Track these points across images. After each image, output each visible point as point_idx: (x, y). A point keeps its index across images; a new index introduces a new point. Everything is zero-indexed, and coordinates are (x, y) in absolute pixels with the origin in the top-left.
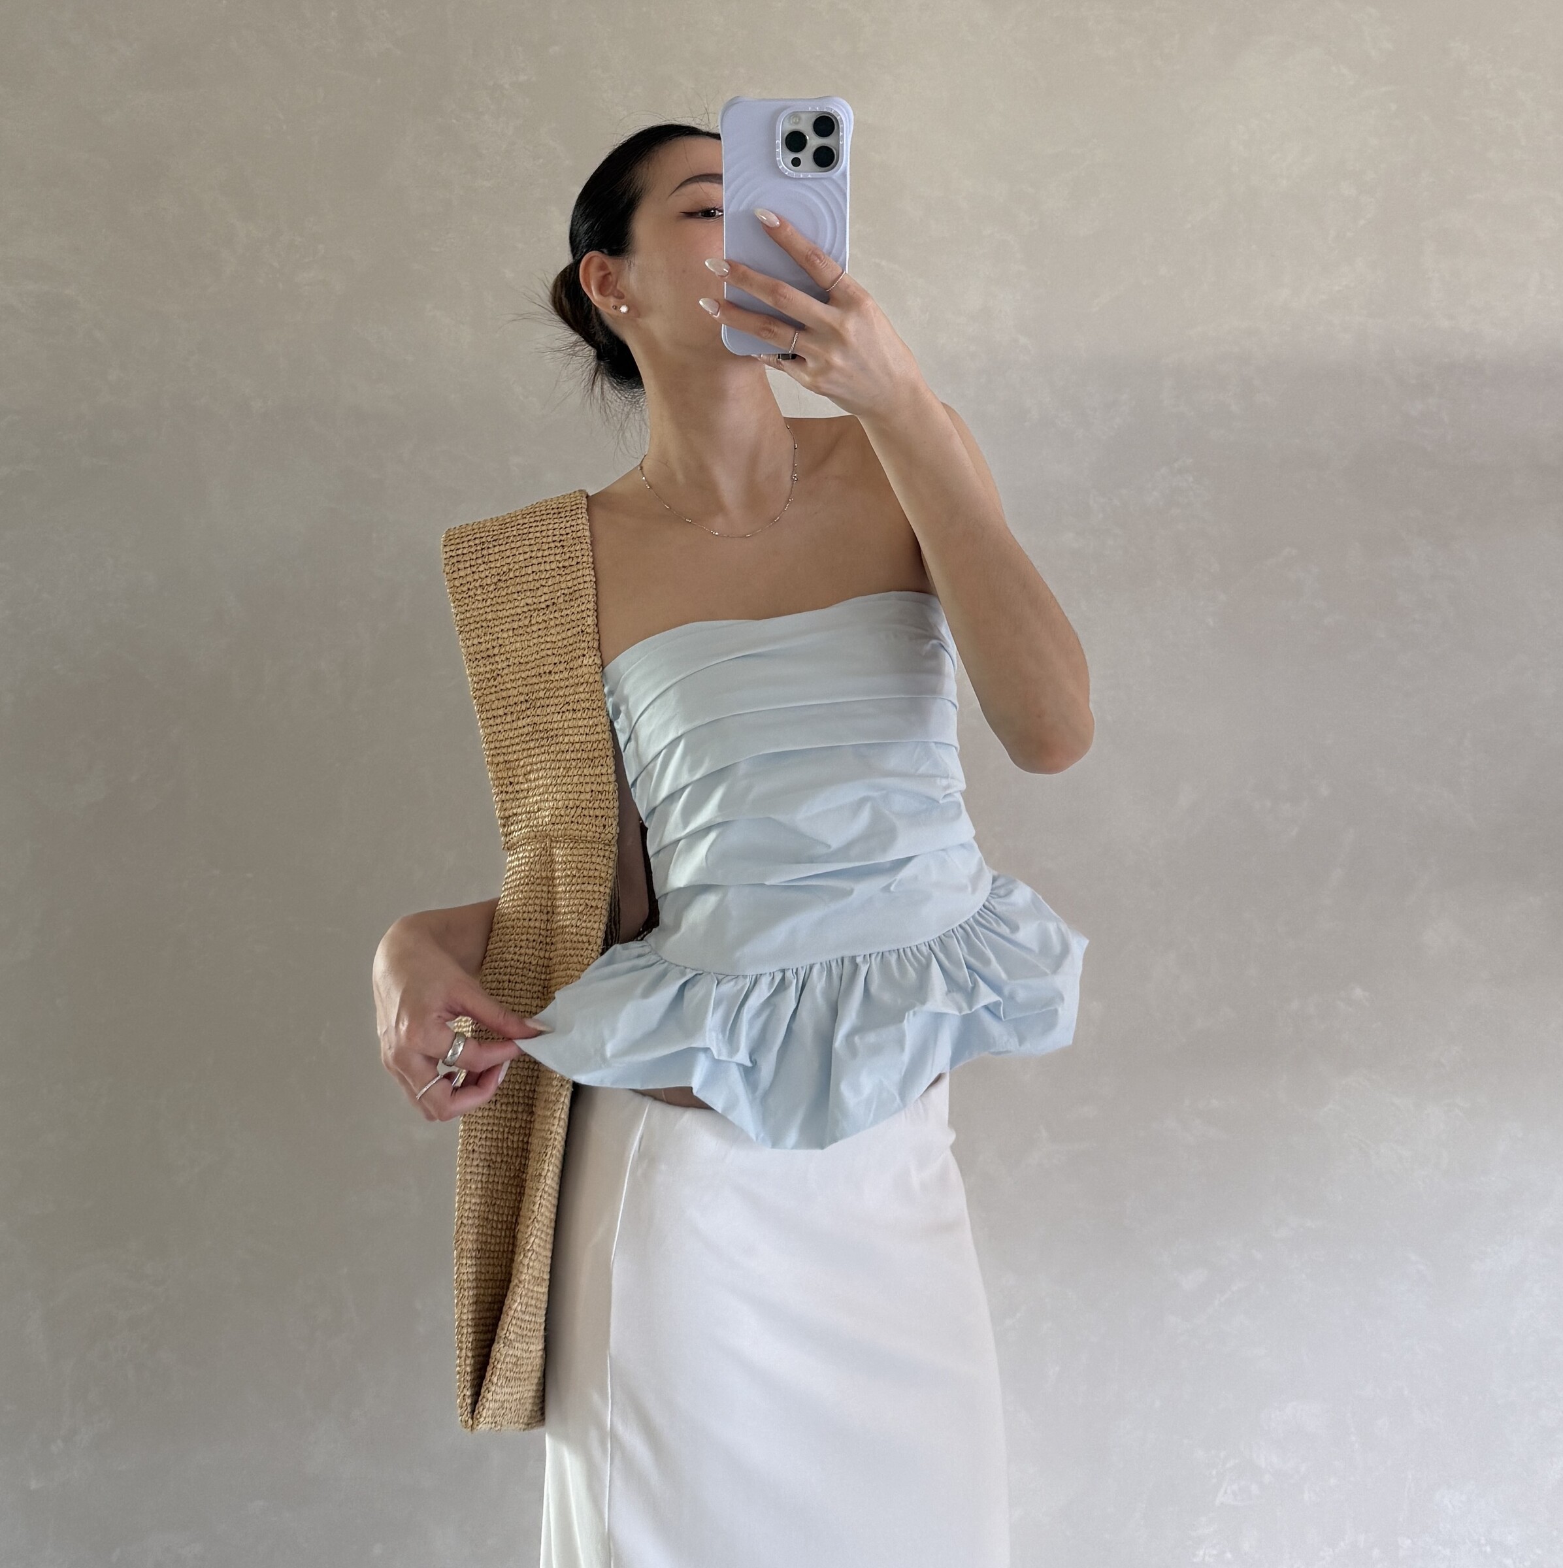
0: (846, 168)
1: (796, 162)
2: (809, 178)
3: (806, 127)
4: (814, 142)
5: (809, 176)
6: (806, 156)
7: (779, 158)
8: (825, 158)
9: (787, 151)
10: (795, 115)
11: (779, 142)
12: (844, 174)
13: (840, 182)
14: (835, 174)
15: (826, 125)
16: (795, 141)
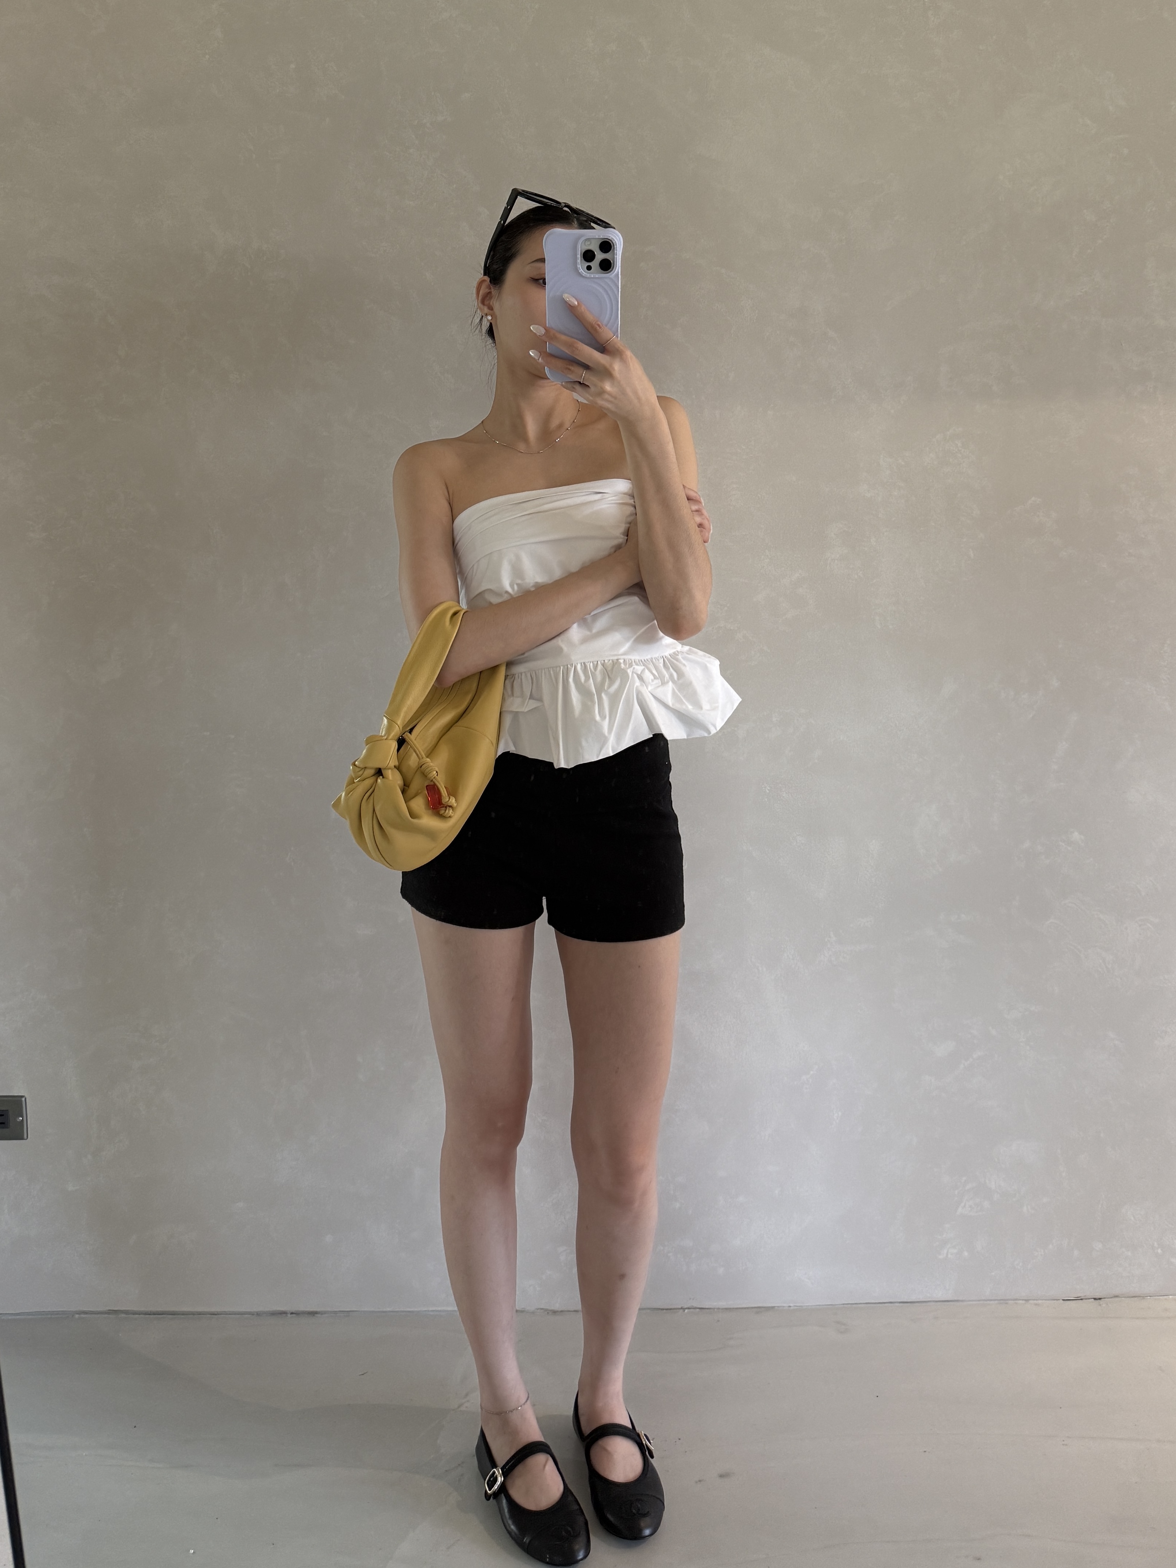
0: (618, 272)
1: (589, 268)
2: (597, 278)
3: (595, 248)
4: (600, 256)
5: (597, 276)
6: (595, 264)
7: (579, 266)
8: (606, 266)
9: (583, 261)
10: (589, 240)
11: (579, 256)
12: (618, 275)
13: (614, 279)
14: (612, 275)
15: (606, 246)
16: (588, 256)
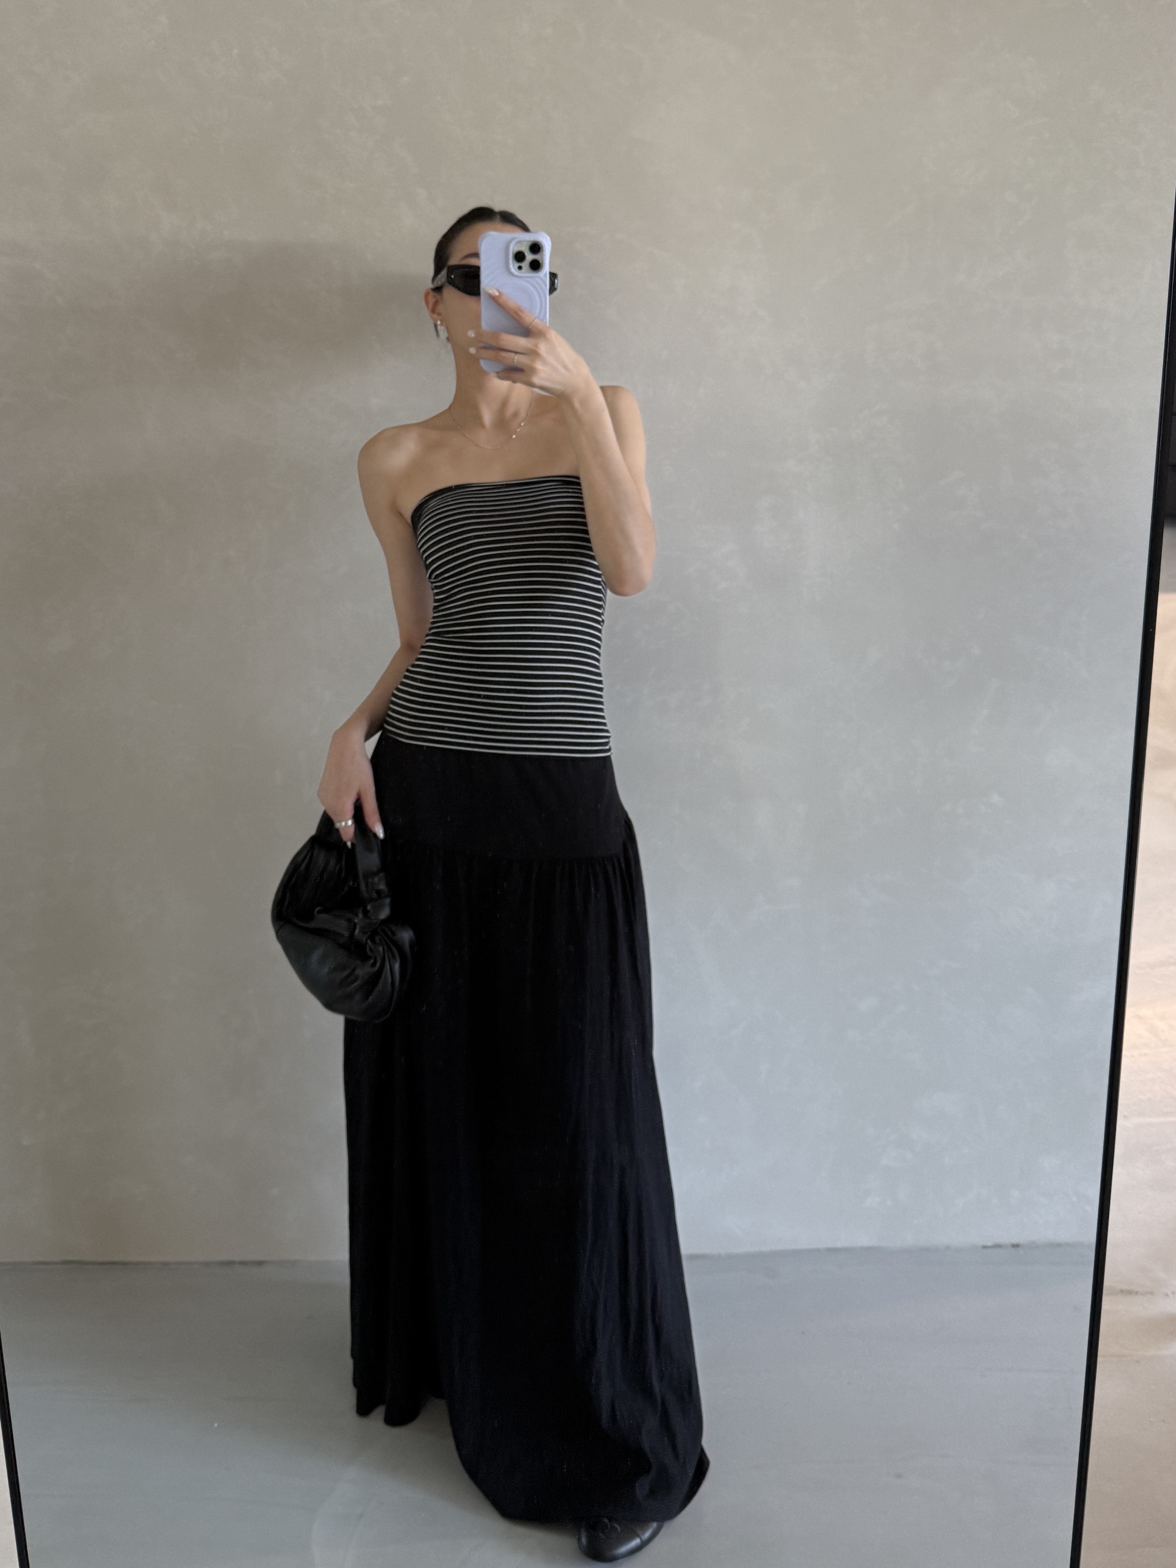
0: (547, 271)
1: (520, 268)
2: (527, 277)
3: (525, 249)
4: (530, 257)
5: (527, 275)
6: (525, 264)
7: (511, 266)
8: (536, 266)
9: (515, 261)
10: (520, 242)
11: (511, 257)
12: (546, 274)
13: (544, 278)
14: (540, 273)
15: (536, 248)
16: (519, 257)
